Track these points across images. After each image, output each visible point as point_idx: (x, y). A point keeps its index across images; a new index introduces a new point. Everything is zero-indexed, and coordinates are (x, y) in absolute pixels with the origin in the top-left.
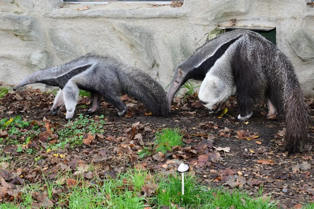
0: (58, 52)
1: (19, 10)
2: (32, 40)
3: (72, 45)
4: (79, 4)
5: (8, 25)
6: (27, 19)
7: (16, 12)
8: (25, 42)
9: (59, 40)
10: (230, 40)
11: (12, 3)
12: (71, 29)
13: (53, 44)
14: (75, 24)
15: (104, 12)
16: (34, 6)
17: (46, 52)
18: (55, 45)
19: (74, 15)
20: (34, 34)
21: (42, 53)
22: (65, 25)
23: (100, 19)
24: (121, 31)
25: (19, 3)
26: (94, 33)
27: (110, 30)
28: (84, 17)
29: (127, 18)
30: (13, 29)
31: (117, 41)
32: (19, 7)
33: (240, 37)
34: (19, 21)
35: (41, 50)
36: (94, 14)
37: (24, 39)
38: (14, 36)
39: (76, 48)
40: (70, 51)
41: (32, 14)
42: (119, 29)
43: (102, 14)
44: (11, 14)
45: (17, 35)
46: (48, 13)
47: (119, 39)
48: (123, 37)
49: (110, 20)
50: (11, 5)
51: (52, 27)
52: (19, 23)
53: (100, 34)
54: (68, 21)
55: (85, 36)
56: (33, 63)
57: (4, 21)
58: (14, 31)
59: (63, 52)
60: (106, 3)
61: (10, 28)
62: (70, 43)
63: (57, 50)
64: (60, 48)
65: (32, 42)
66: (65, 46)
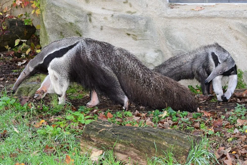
0: (174, 50)
1: (132, 10)
2: (146, 39)
3: (187, 44)
4: (186, 5)
5: (122, 25)
6: (142, 19)
7: (129, 12)
8: (137, 42)
9: (174, 39)
10: (69, 45)
11: (124, 3)
12: (186, 28)
13: (170, 43)
14: (190, 24)
15: (221, 12)
16: (147, 6)
17: (159, 51)
18: (172, 44)
19: (190, 15)
20: (149, 33)
21: (156, 52)
22: (180, 24)
23: (216, 19)
24: (238, 30)
25: (133, 3)
26: (210, 32)
27: (226, 29)
28: (200, 17)
29: (243, 18)
30: (128, 28)
31: (233, 40)
32: (132, 7)
33: (77, 43)
34: (134, 20)
35: (154, 49)
36: (211, 14)
37: (137, 38)
38: (126, 35)
39: (191, 47)
40: (185, 50)
41: (146, 14)
42: (236, 29)
43: (219, 14)
44: (124, 13)
45: (129, 35)
46: (163, 13)
47: (235, 38)
48: (240, 36)
49: (227, 20)
50: (123, 5)
51: (166, 27)
52: (135, 22)
53: (216, 33)
54: (182, 21)
55: (200, 35)
56: (149, 62)
57: (119, 20)
58: (128, 30)
59: (179, 50)
60: (214, 4)
61: (125, 28)
62: (185, 42)
63: (173, 49)
64: (176, 47)
65: (146, 41)
66: (180, 45)
